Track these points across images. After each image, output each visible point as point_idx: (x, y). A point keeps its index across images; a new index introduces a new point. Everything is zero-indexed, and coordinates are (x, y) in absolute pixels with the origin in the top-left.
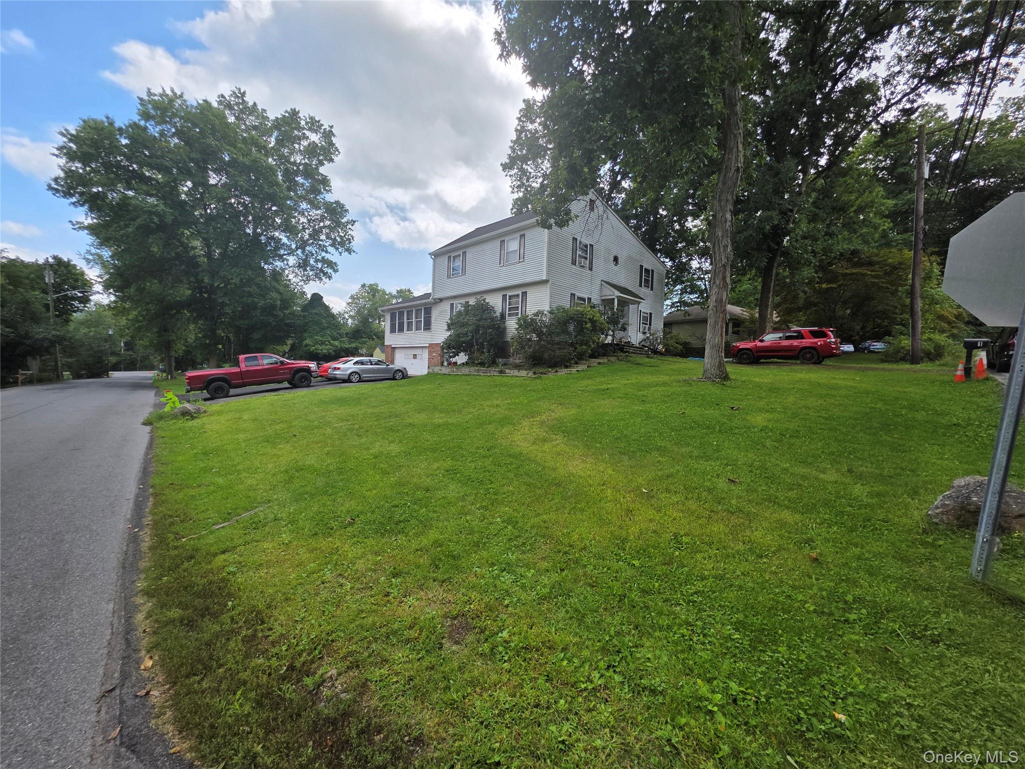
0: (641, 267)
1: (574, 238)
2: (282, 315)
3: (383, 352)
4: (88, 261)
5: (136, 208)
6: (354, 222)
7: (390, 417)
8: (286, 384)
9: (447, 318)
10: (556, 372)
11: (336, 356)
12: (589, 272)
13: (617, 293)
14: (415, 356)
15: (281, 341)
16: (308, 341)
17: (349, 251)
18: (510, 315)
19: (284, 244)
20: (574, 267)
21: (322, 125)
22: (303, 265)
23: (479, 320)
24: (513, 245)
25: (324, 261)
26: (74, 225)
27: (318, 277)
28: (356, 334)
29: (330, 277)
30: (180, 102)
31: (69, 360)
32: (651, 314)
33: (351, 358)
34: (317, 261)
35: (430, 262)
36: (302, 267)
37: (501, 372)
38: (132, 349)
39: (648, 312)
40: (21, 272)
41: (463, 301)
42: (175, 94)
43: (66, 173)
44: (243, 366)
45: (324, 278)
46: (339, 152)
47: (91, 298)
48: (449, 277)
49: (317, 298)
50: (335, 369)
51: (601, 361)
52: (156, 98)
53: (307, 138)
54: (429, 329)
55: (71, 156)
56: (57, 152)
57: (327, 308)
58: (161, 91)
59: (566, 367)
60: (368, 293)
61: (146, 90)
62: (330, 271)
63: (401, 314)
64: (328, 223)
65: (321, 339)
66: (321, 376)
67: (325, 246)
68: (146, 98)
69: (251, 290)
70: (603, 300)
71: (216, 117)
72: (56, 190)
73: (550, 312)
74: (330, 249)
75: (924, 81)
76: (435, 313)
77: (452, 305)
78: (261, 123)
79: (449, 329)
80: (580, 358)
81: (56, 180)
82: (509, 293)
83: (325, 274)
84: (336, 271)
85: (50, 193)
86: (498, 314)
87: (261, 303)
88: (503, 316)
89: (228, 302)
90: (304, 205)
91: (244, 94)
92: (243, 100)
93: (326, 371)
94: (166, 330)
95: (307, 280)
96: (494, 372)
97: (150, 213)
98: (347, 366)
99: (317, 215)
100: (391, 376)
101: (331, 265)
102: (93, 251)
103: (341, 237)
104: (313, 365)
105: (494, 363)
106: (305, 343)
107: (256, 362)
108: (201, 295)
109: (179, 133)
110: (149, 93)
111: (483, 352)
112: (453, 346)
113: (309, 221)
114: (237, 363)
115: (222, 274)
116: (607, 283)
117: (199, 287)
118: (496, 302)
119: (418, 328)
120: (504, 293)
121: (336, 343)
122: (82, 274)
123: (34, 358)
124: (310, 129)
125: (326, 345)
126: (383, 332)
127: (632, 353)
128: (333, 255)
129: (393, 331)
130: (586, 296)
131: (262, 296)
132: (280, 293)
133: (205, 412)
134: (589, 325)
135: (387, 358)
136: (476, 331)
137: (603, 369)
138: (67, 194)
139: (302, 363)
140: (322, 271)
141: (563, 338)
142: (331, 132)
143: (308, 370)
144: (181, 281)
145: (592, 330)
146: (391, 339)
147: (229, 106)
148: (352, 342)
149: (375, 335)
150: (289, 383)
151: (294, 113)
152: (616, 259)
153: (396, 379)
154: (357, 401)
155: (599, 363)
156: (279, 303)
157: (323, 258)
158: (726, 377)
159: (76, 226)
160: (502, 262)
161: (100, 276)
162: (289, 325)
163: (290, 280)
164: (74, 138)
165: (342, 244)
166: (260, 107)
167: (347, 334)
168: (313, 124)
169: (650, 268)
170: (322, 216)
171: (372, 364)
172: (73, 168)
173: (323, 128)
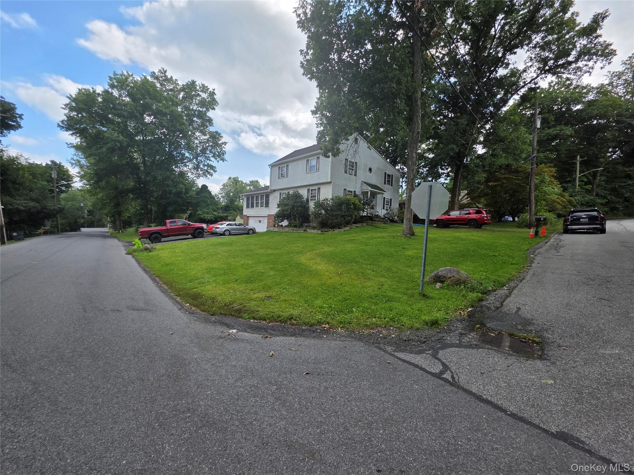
0: (386, 173)
1: (346, 159)
2: (185, 197)
3: (242, 218)
4: (72, 164)
5: (107, 138)
6: (226, 143)
7: (247, 251)
8: (190, 236)
9: (277, 201)
10: (334, 231)
11: (216, 221)
12: (354, 177)
13: (370, 189)
14: (260, 221)
15: (184, 211)
16: (199, 212)
17: (223, 160)
18: (311, 200)
19: (187, 157)
20: (346, 174)
21: (209, 89)
22: (197, 168)
23: (294, 203)
24: (314, 162)
25: (208, 166)
26: (68, 145)
27: (204, 175)
28: (227, 208)
29: (212, 175)
30: (131, 79)
31: (63, 221)
32: (391, 199)
33: (225, 222)
34: (204, 166)
35: (269, 169)
36: (196, 169)
37: (305, 231)
38: (91, 215)
39: (390, 198)
40: (37, 171)
41: (286, 192)
42: (129, 74)
43: (68, 117)
44: (169, 226)
45: (208, 175)
46: (218, 104)
47: (72, 185)
48: (279, 178)
49: (205, 187)
50: (216, 228)
51: (358, 225)
52: (118, 76)
53: (200, 96)
54: (268, 206)
55: (71, 109)
56: (64, 107)
57: (210, 193)
58: (121, 73)
59: (339, 228)
60: (233, 183)
61: (113, 72)
62: (212, 171)
63: (253, 198)
64: (211, 144)
65: (207, 211)
66: (209, 232)
67: (209, 157)
68: (113, 76)
69: (168, 183)
70: (363, 192)
71: (150, 87)
72: (61, 126)
73: (332, 199)
74: (212, 159)
75: (543, 72)
76: (271, 198)
77: (280, 193)
78: (174, 87)
79: (278, 207)
80: (347, 223)
81: (62, 122)
82: (311, 188)
83: (209, 173)
84: (215, 171)
85: (59, 128)
86: (305, 199)
87: (174, 191)
88: (307, 200)
89: (155, 190)
90: (197, 134)
91: (165, 72)
92: (165, 75)
93: (211, 229)
94: (119, 205)
95: (199, 176)
96: (301, 230)
97: (115, 141)
98: (223, 226)
99: (205, 139)
100: (246, 232)
101: (212, 167)
102: (75, 158)
103: (218, 152)
104: (205, 226)
105: (301, 226)
106: (198, 213)
107: (175, 224)
108: (140, 185)
109: (129, 95)
110: (115, 74)
111: (296, 220)
112: (280, 216)
113: (200, 143)
114: (165, 224)
115: (153, 174)
116: (365, 183)
117: (139, 181)
118: (304, 193)
119: (262, 206)
120: (308, 188)
121: (215, 213)
122: (67, 171)
123: (49, 220)
124: (202, 91)
125: (210, 214)
126: (242, 207)
127: (377, 221)
128: (213, 162)
129: (248, 207)
130: (353, 190)
131: (175, 186)
132: (185, 185)
133: (155, 249)
134: (352, 206)
135: (244, 222)
136: (293, 208)
137: (358, 230)
138: (68, 129)
139: (198, 225)
140: (207, 171)
141: (338, 213)
142: (214, 93)
143: (202, 228)
144: (129, 178)
145: (354, 209)
146: (246, 212)
147: (157, 78)
148: (224, 213)
149: (237, 208)
150: (192, 235)
151: (193, 83)
152: (370, 170)
153: (249, 234)
154: (231, 244)
155: (356, 227)
156: (184, 190)
157: (208, 164)
158: (413, 234)
159: (70, 146)
160: (307, 171)
161: (79, 173)
162: (188, 203)
163: (188, 177)
164: (74, 100)
165: (219, 156)
166: (174, 79)
167: (221, 208)
168: (203, 88)
169: (391, 174)
170: (208, 140)
171: (236, 226)
172: (72, 115)
173: (209, 90)
